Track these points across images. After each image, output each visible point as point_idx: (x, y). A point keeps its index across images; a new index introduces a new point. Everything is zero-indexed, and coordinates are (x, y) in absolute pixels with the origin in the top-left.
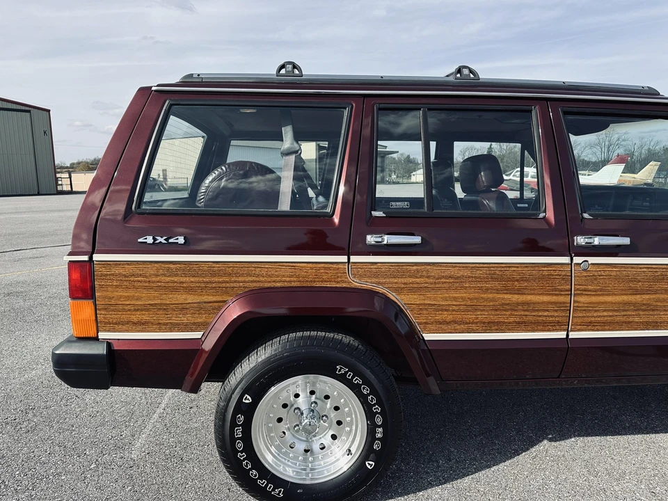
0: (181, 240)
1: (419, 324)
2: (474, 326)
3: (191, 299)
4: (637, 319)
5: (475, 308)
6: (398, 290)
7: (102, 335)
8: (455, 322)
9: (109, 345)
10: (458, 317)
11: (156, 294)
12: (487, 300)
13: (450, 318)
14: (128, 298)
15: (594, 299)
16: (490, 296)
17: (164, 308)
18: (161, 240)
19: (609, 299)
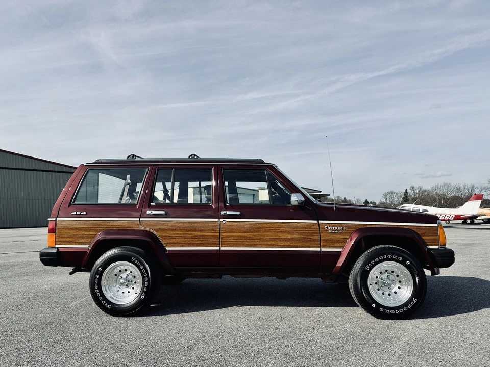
0: (85, 213)
1: (165, 243)
2: (185, 245)
3: (86, 233)
4: (246, 243)
5: (185, 238)
6: (157, 231)
7: (57, 246)
8: (178, 243)
9: (58, 250)
10: (179, 241)
11: (75, 231)
12: (189, 234)
13: (176, 241)
14: (66, 233)
15: (228, 234)
16: (190, 233)
17: (77, 236)
18: (78, 213)
19: (234, 234)
